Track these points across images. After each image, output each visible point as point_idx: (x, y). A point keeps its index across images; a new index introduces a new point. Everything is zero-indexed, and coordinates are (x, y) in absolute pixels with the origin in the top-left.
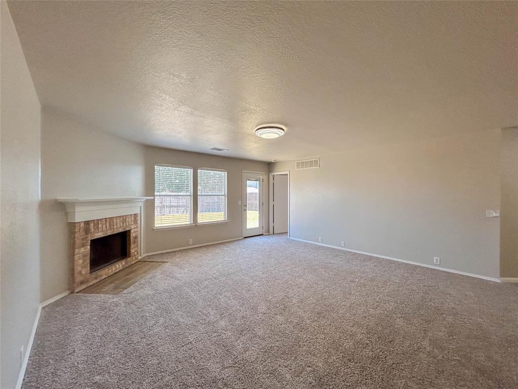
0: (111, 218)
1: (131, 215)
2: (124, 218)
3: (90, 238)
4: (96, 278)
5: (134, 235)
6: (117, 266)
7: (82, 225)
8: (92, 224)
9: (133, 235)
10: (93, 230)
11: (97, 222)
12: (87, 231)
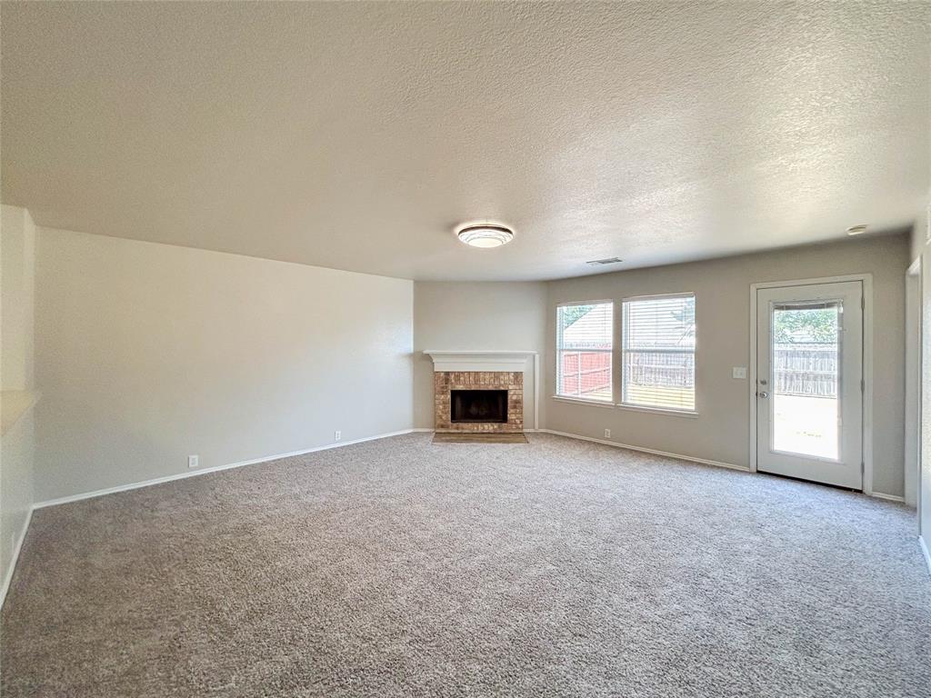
0: (477, 373)
1: (509, 373)
2: (497, 375)
3: (450, 388)
4: (457, 428)
5: (514, 398)
6: (486, 426)
7: (442, 374)
8: (453, 376)
9: (512, 397)
10: (453, 381)
11: (458, 375)
12: (447, 381)
